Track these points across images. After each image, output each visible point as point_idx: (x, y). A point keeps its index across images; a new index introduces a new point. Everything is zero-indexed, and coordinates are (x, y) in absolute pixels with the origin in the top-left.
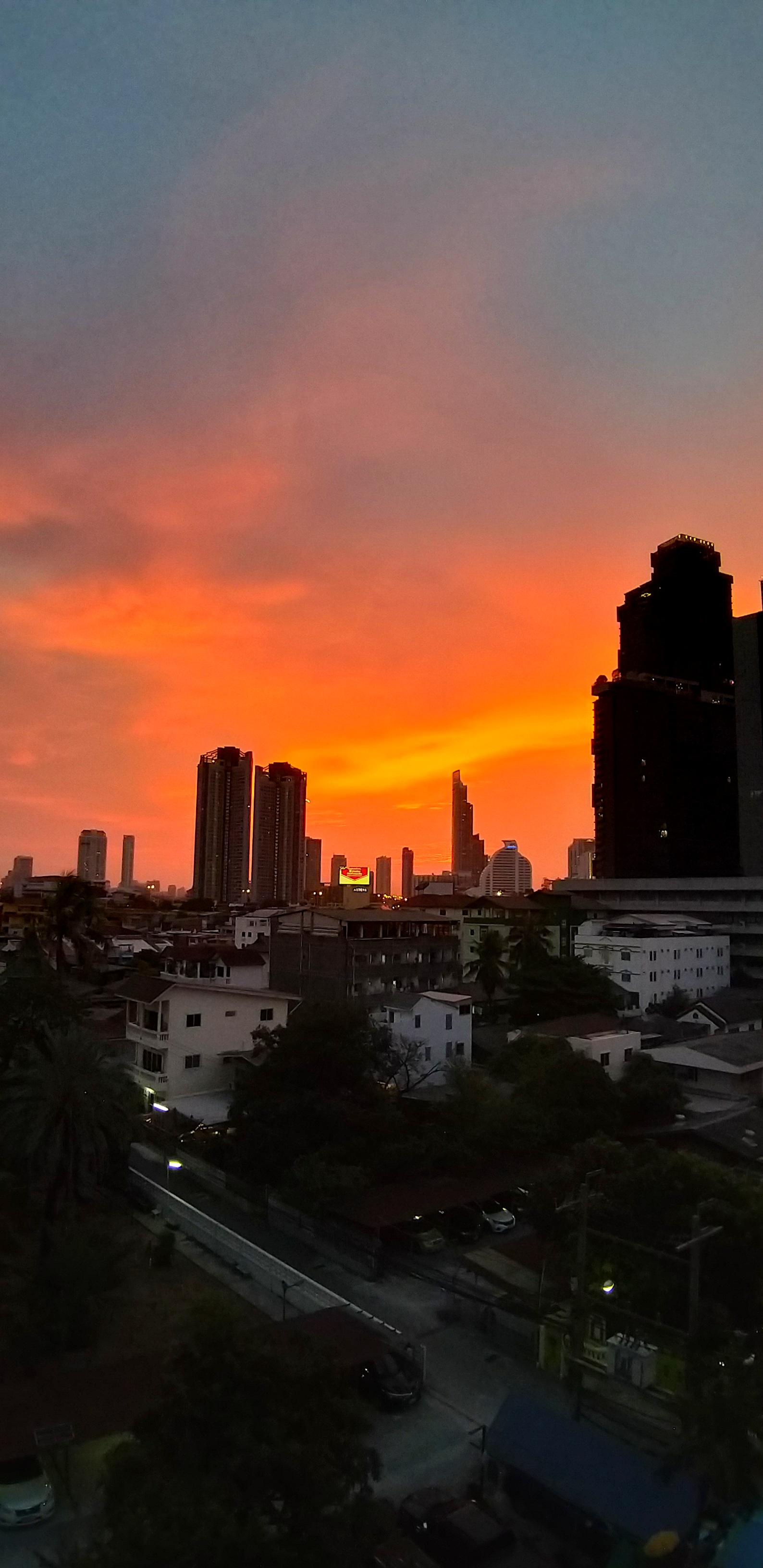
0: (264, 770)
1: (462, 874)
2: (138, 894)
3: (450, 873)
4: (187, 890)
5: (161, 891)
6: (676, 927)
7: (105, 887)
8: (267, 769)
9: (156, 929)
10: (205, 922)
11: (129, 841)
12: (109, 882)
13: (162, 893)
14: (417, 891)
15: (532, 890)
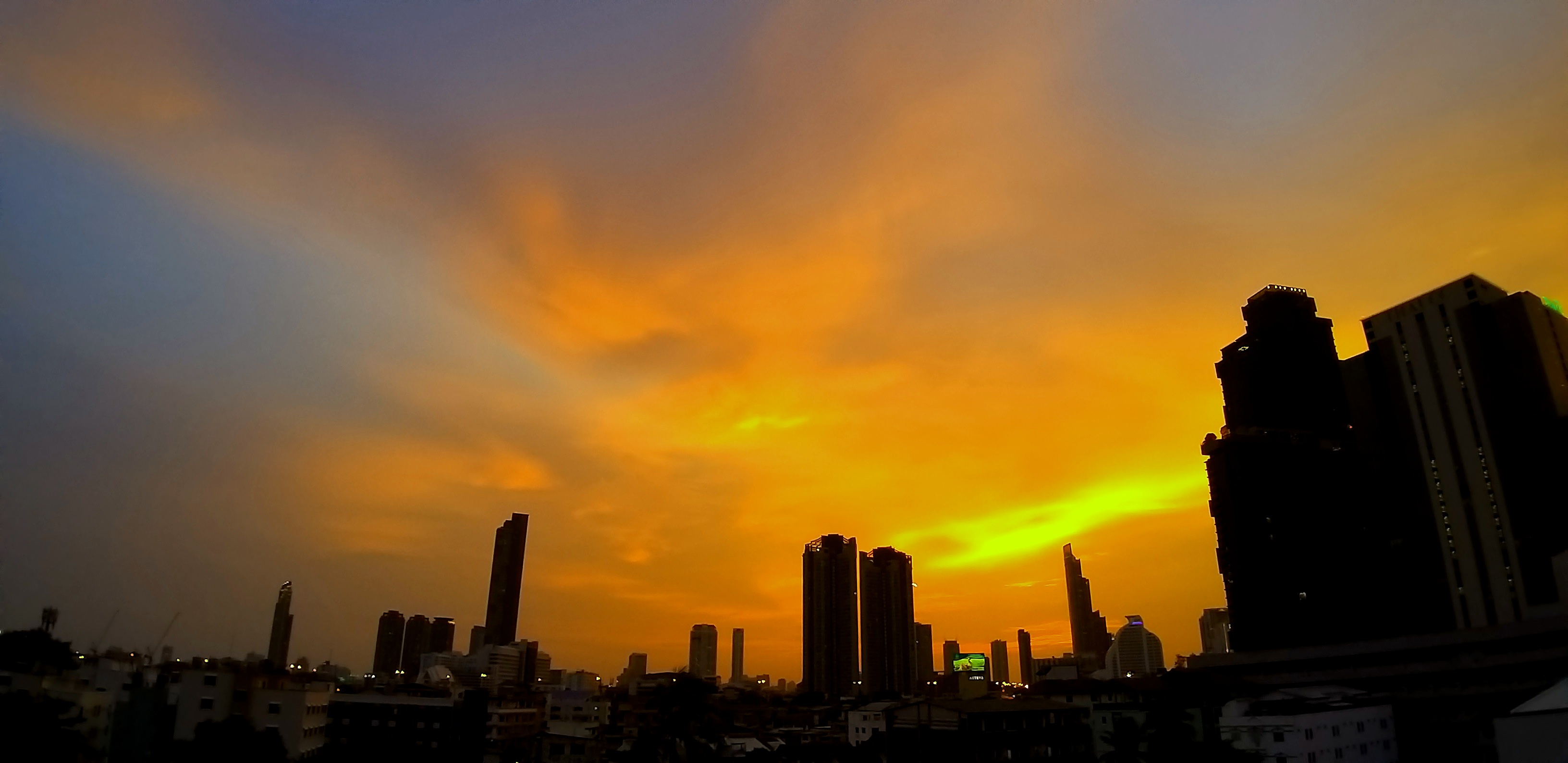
0: (868, 556)
1: (1085, 656)
2: (749, 689)
3: (1072, 654)
4: (797, 683)
5: (770, 685)
6: (1331, 700)
7: (716, 683)
8: (871, 555)
9: (768, 726)
10: (817, 718)
11: (738, 634)
12: (719, 677)
13: (772, 687)
14: (1038, 676)
15: (1165, 669)
